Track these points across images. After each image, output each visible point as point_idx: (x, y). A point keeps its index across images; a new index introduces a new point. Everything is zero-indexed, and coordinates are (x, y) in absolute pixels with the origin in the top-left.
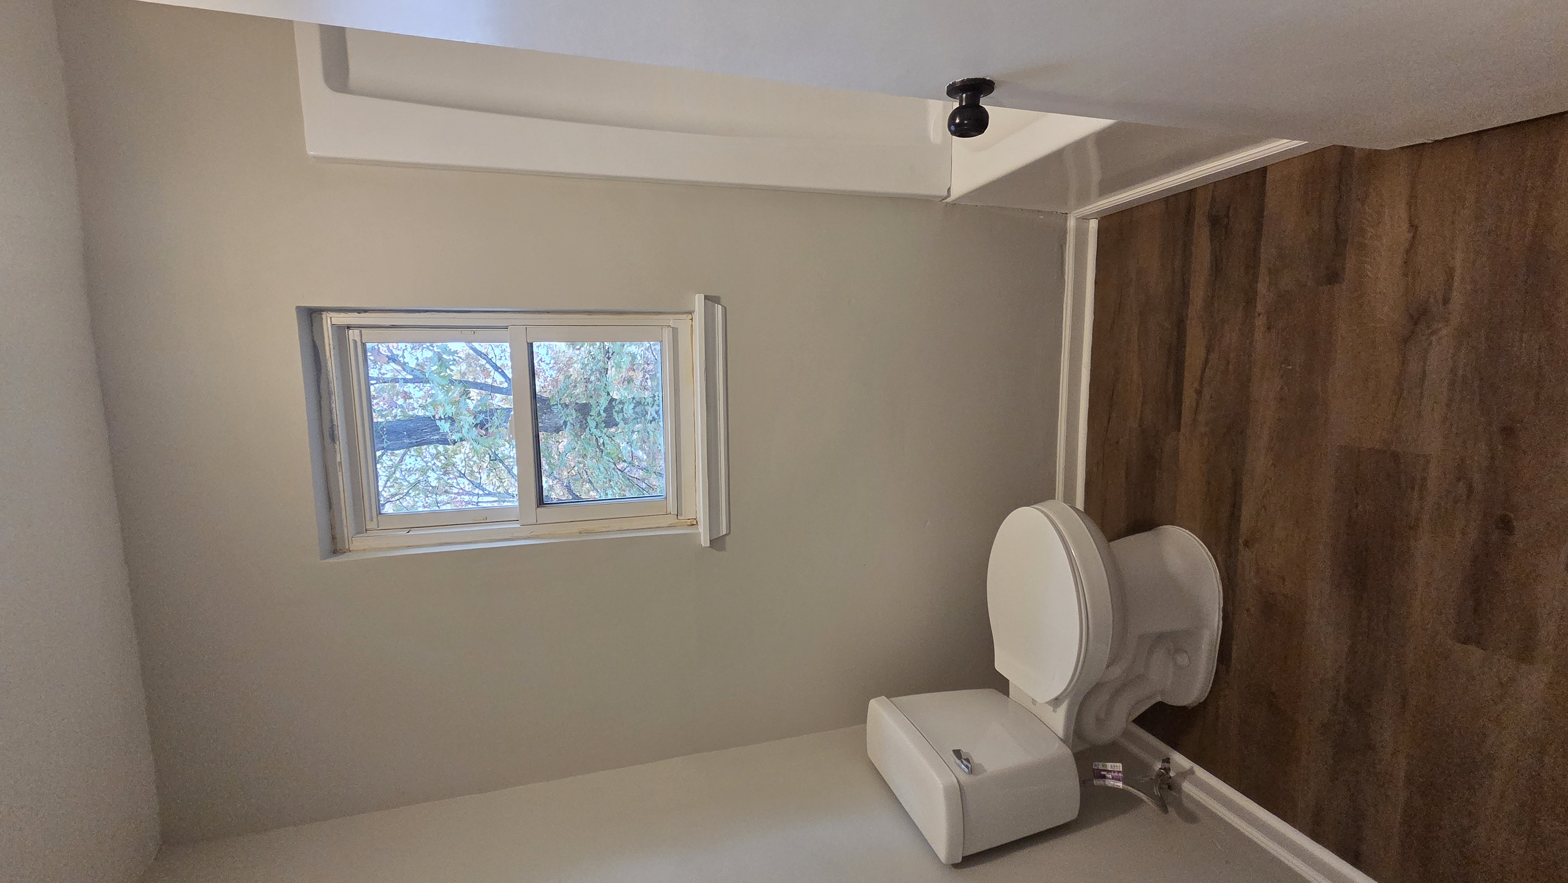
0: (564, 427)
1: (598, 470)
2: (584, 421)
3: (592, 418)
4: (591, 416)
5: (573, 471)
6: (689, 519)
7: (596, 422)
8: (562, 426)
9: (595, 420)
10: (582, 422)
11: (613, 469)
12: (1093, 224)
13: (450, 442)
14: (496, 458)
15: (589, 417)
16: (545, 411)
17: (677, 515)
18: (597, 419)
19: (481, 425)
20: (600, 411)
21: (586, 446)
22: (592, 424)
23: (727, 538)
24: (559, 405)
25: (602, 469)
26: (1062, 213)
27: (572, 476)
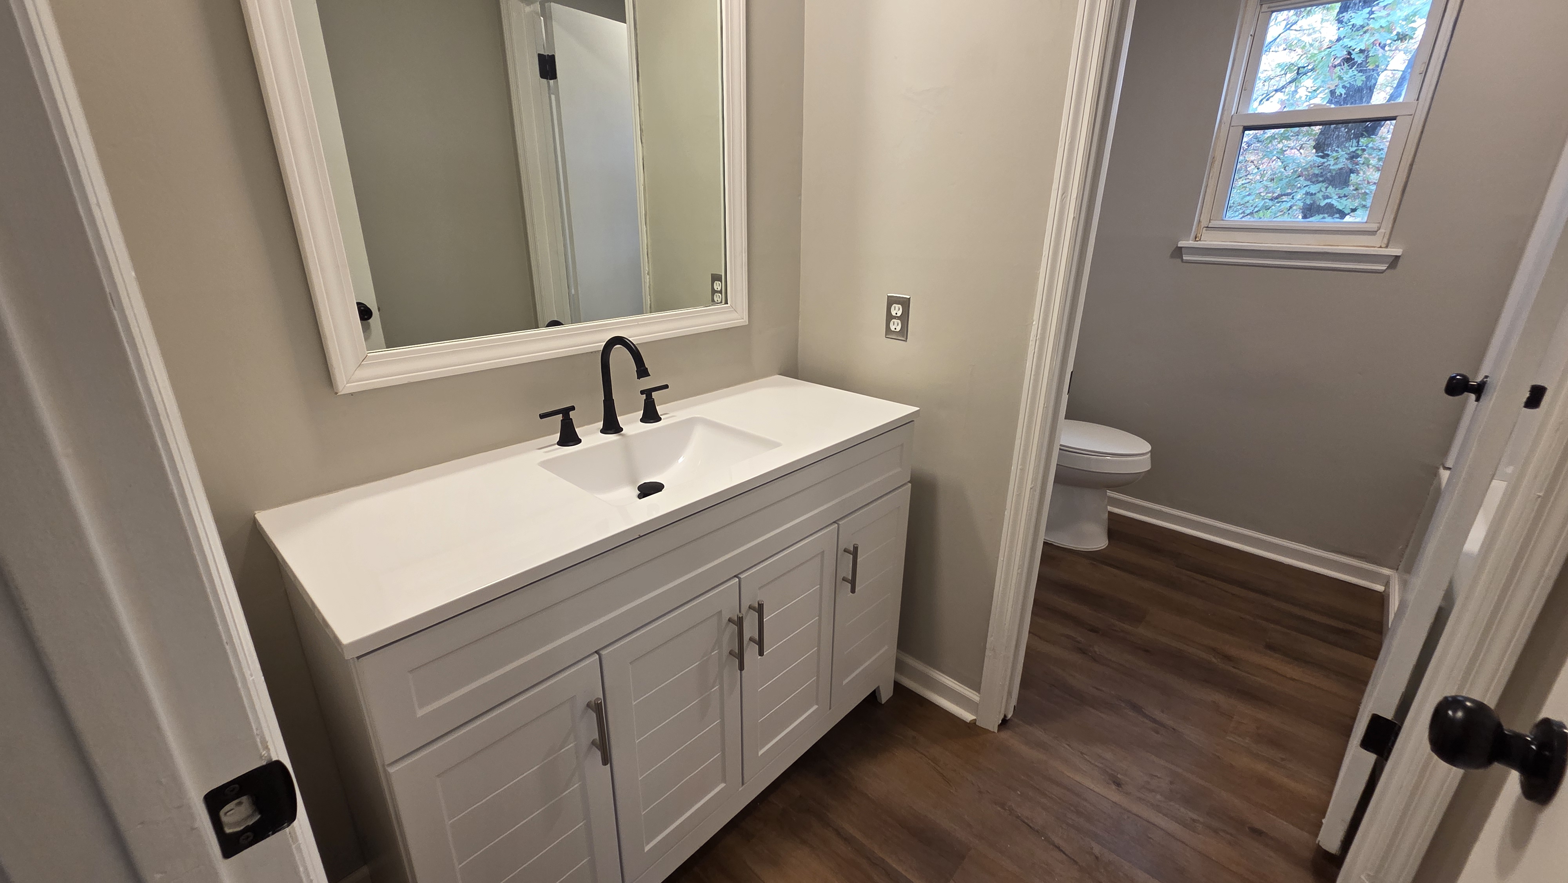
0: (1320, 154)
1: (1247, 194)
2: (1321, 179)
3: (1324, 189)
4: (1327, 188)
5: (1253, 167)
6: (1201, 235)
7: (1315, 194)
8: (1323, 152)
9: (1319, 192)
10: (1322, 176)
11: (1244, 211)
12: (1380, 588)
13: (1341, 16)
14: (1301, 73)
15: (1326, 185)
16: (1353, 131)
17: (1207, 227)
18: (1320, 195)
19: (1349, 60)
20: (1331, 198)
21: (1285, 181)
22: (1314, 189)
23: (1179, 260)
24: (1356, 148)
25: (1248, 198)
26: (1399, 565)
27: (1246, 166)
